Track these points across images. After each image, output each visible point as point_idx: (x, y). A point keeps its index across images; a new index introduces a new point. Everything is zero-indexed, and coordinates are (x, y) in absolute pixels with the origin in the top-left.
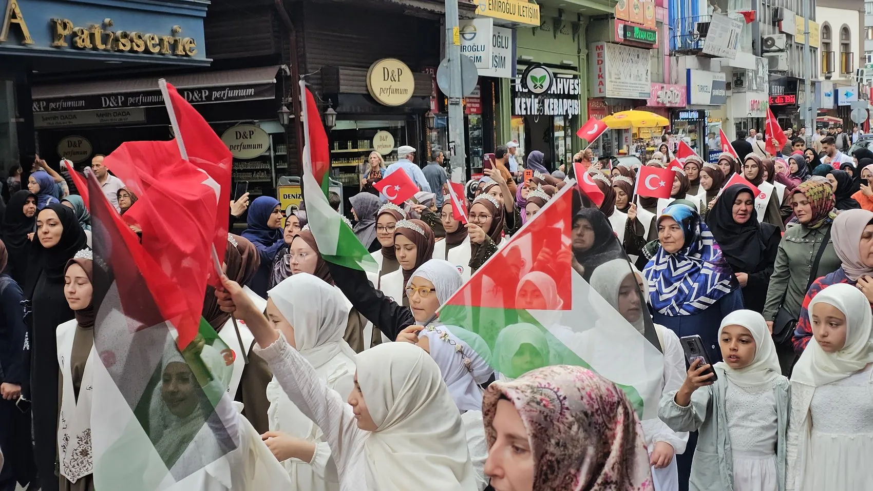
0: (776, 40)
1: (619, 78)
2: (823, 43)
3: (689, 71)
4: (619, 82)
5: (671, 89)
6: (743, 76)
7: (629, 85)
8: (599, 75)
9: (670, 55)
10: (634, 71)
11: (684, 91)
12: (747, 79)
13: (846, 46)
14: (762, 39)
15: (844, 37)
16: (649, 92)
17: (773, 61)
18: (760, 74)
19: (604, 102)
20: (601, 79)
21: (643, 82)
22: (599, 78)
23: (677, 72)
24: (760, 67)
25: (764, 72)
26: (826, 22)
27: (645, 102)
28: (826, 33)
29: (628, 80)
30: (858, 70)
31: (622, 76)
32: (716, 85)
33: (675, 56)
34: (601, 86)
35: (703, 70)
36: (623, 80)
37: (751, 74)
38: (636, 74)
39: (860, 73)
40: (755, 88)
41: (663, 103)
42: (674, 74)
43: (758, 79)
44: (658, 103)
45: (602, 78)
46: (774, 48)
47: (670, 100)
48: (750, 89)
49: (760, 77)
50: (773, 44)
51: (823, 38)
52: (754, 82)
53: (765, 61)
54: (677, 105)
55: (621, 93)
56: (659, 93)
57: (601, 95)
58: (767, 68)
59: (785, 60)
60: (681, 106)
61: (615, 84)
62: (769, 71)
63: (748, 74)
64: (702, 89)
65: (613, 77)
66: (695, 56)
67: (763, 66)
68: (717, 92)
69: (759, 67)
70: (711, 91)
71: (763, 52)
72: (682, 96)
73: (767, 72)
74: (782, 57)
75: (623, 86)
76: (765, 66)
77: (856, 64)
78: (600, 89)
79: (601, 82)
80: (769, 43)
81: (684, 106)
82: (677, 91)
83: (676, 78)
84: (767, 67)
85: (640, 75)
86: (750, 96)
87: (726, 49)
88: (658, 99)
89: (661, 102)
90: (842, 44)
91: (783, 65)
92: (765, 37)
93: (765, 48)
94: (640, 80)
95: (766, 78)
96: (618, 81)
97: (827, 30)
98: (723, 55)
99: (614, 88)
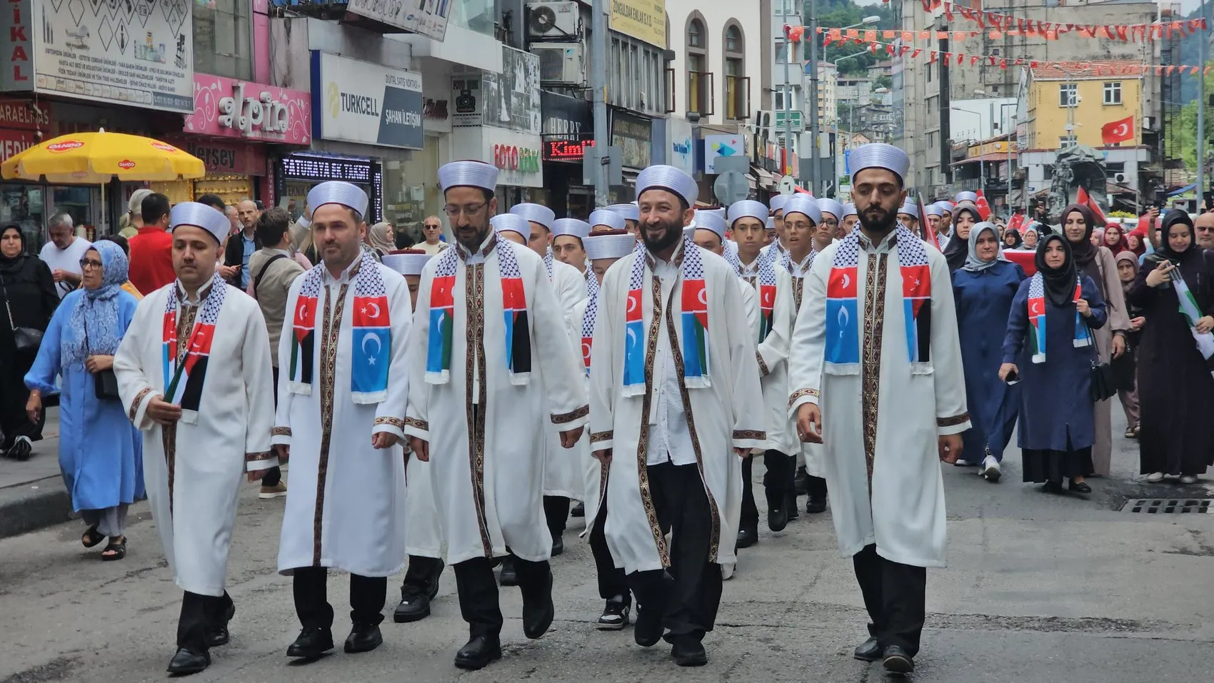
0: (558, 15)
1: (83, 47)
2: (691, 54)
3: (315, 56)
4: (82, 57)
5: (264, 95)
6: (476, 87)
7: (117, 68)
8: (13, 29)
9: (271, 14)
10: (136, 32)
11: (303, 104)
12: (484, 95)
13: (735, 64)
14: (527, 10)
15: (731, 46)
16: (186, 94)
17: (550, 62)
18: (520, 88)
19: (29, 107)
20: (19, 42)
21: (170, 65)
22: (13, 39)
23: (289, 57)
24: (520, 74)
25: (528, 83)
26: (696, 12)
27: (178, 119)
28: (697, 36)
29: (114, 54)
30: (759, 113)
31: (93, 43)
32: (394, 98)
33: (282, 16)
34: (19, 61)
35: (357, 58)
36: (95, 50)
37: (494, 85)
38: (143, 40)
39: (762, 119)
40: (505, 117)
41: (235, 128)
42: (280, 60)
43: (514, 100)
44: (222, 127)
45: (23, 39)
46: (553, 32)
47: (257, 122)
48: (494, 120)
49: (518, 95)
50: (551, 23)
51: (691, 45)
52: (504, 105)
53: (533, 60)
54: (283, 138)
55: (89, 86)
56: (224, 101)
57: (20, 86)
58: (536, 77)
59: (576, 59)
60: (294, 139)
61: (69, 60)
62: (542, 84)
63: (488, 85)
64: (354, 103)
65: (60, 42)
66: (336, 22)
67: (526, 70)
68: (396, 117)
69: (517, 71)
70: (379, 111)
71: (529, 40)
72: (297, 116)
73: (538, 86)
74: (572, 52)
75: (94, 68)
76: (531, 68)
77: (755, 102)
78: (17, 69)
79: (19, 49)
80: (541, 21)
81: (304, 140)
82: (281, 100)
83: (284, 71)
84: (538, 73)
85: (156, 46)
86: (492, 137)
87: (418, 14)
88: (222, 118)
89: (229, 124)
90: (728, 59)
91: (572, 72)
92: (534, 6)
93: (533, 32)
94: (157, 60)
95: (536, 98)
96: (78, 52)
97: (698, 29)
98: (408, 25)
99: (63, 71)
